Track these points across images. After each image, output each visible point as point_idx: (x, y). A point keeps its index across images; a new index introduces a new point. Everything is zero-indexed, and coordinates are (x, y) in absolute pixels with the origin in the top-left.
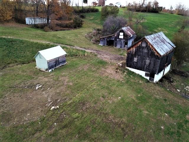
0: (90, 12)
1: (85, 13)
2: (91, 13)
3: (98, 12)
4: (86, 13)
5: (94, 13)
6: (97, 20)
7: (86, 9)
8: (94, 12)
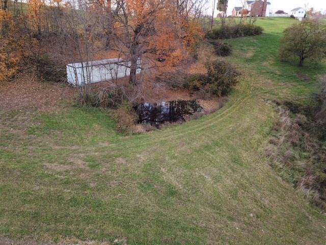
0: (240, 35)
1: (228, 38)
2: (245, 38)
3: (261, 36)
4: (231, 39)
5: (251, 38)
6: (264, 59)
7: (232, 28)
8: (251, 35)
